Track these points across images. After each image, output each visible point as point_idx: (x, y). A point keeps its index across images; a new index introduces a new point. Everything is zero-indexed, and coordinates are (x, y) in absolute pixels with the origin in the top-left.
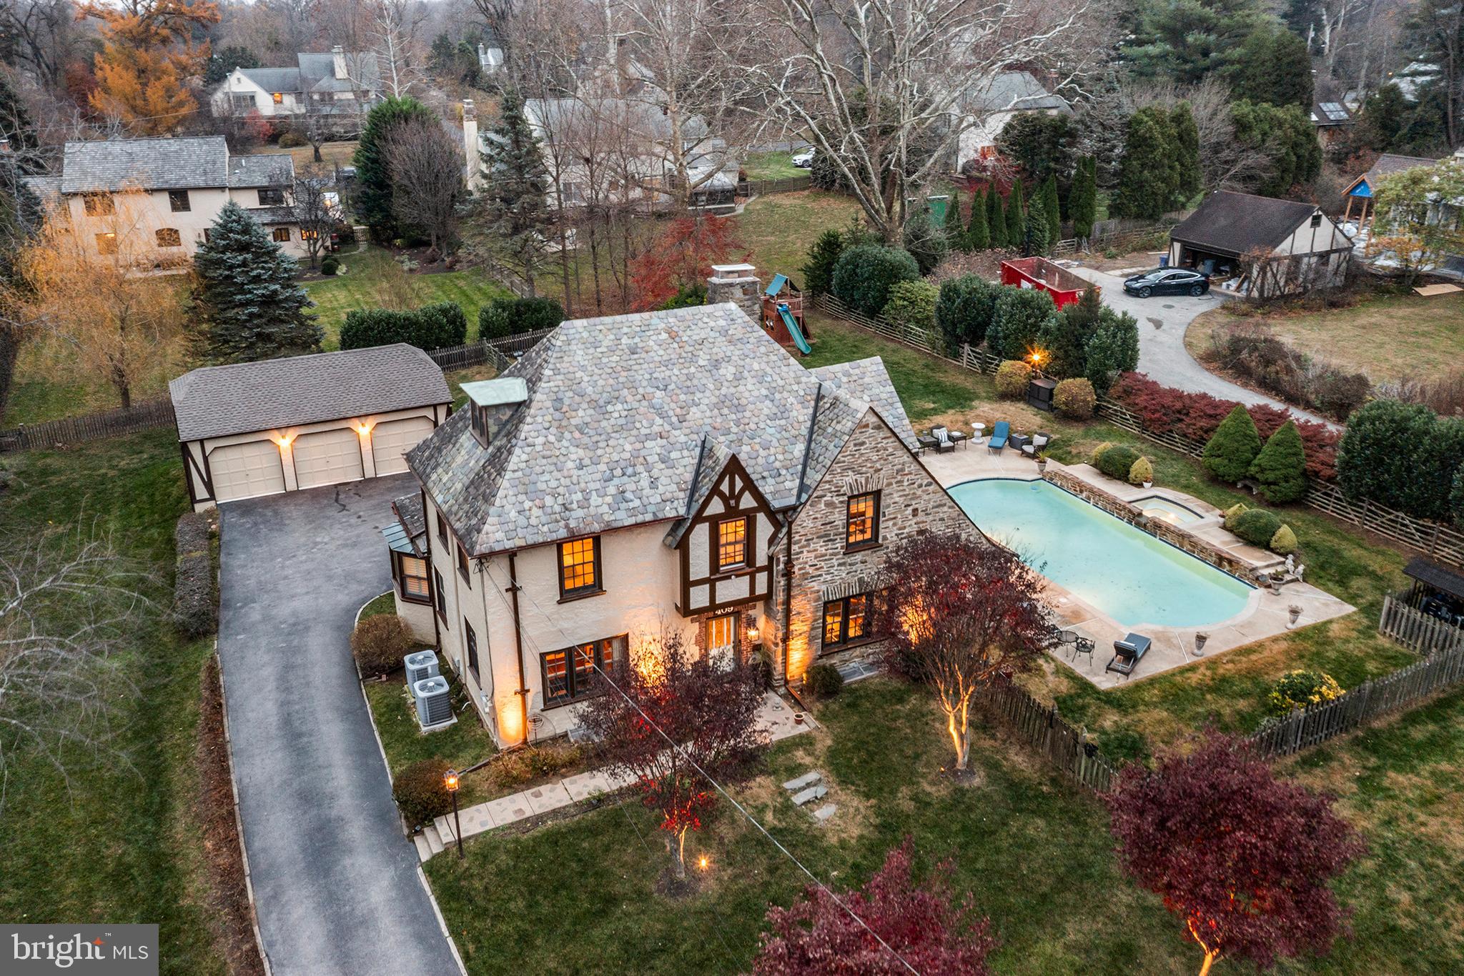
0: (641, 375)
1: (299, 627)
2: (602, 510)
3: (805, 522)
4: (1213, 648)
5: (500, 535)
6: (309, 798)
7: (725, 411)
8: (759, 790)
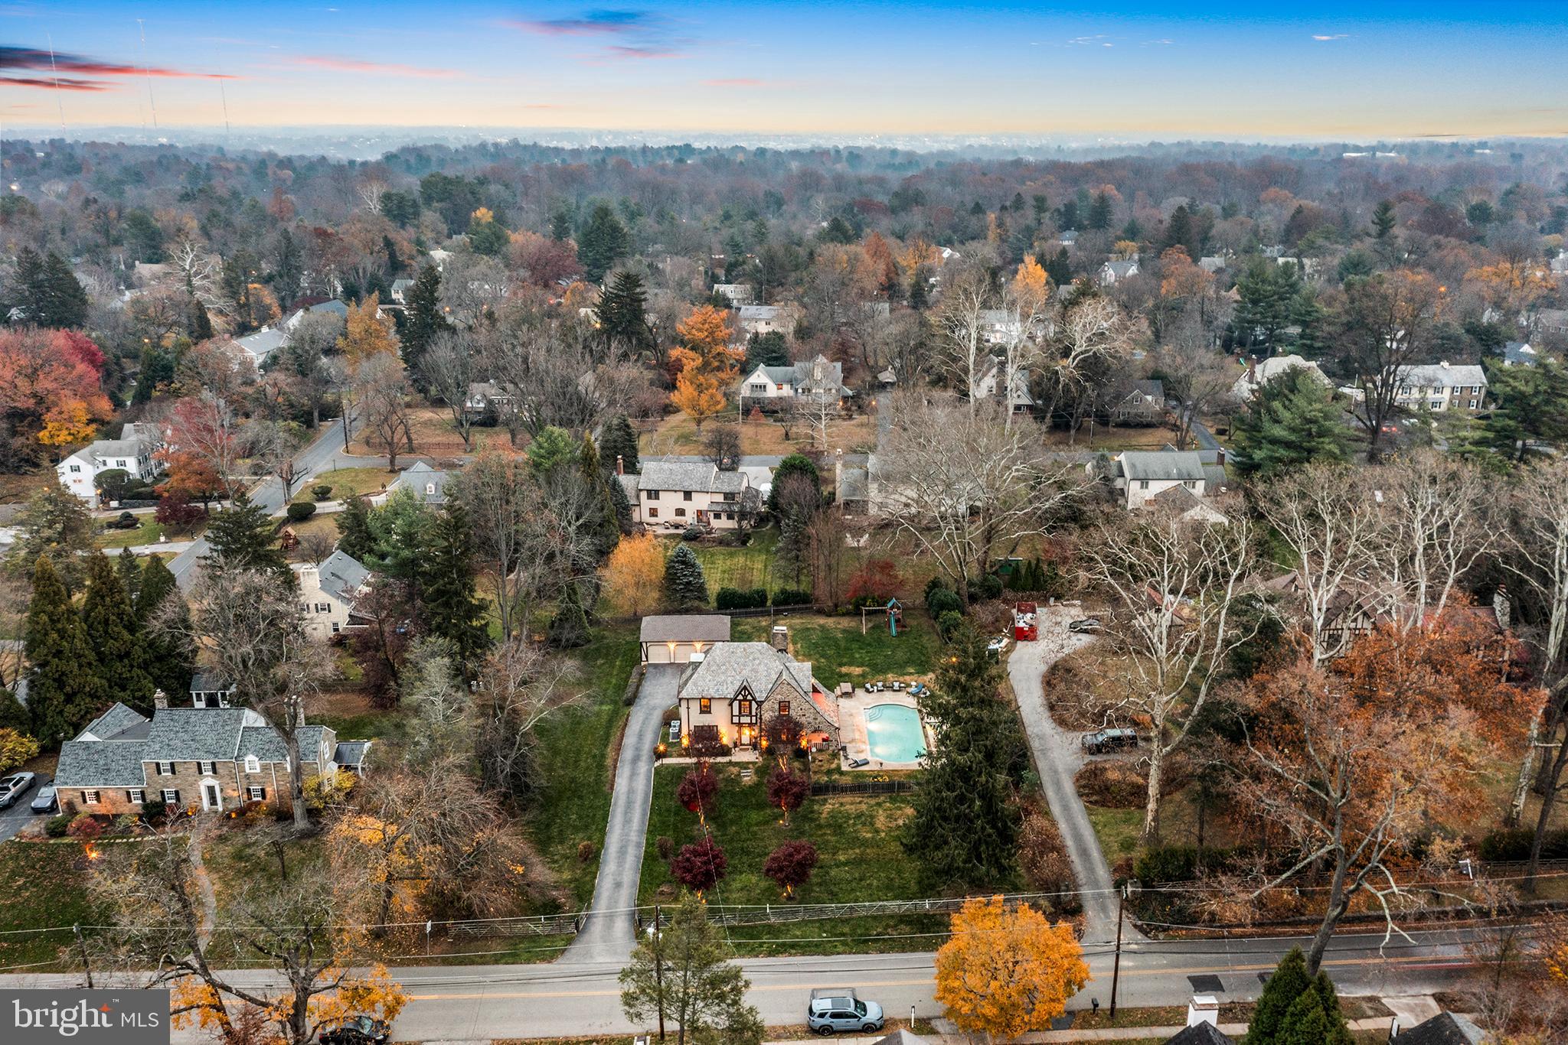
0: (733, 659)
1: (654, 708)
2: (712, 693)
3: (765, 706)
4: (884, 768)
5: (685, 694)
6: (638, 749)
7: (753, 673)
8: (735, 770)
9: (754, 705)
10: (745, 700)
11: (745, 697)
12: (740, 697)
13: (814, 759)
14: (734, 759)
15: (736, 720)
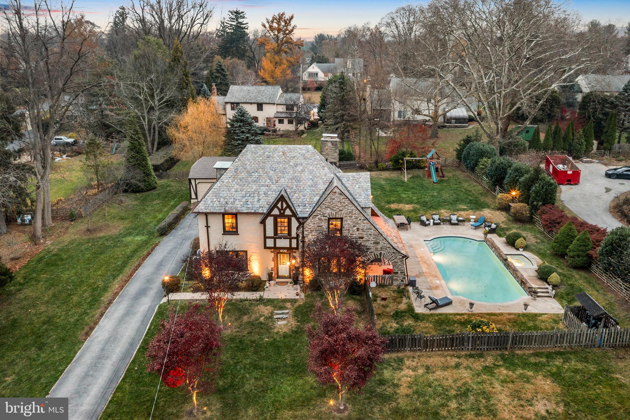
0: (268, 165)
2: (239, 206)
3: (310, 224)
5: (203, 208)
6: (149, 281)
7: (294, 181)
8: (265, 310)
9: (295, 223)
10: (282, 215)
11: (282, 210)
12: (276, 212)
13: (375, 296)
14: (267, 295)
15: (270, 243)
